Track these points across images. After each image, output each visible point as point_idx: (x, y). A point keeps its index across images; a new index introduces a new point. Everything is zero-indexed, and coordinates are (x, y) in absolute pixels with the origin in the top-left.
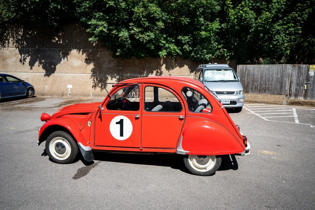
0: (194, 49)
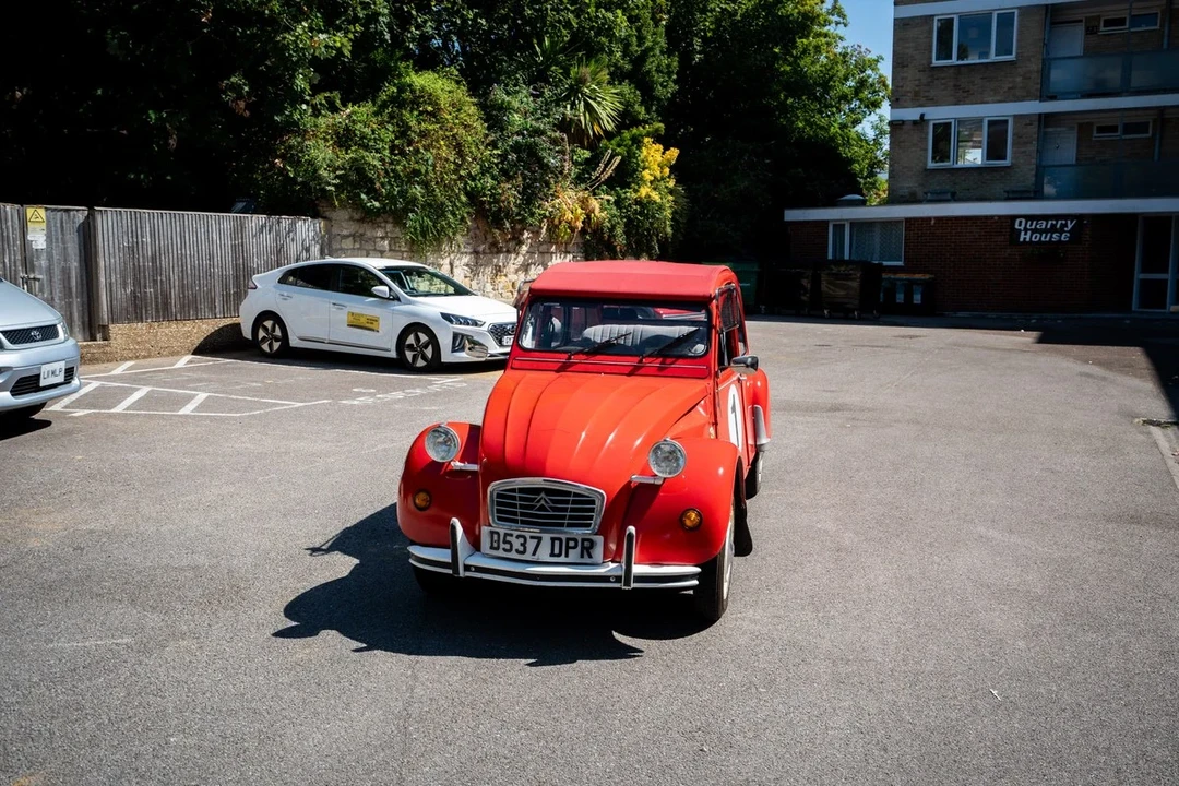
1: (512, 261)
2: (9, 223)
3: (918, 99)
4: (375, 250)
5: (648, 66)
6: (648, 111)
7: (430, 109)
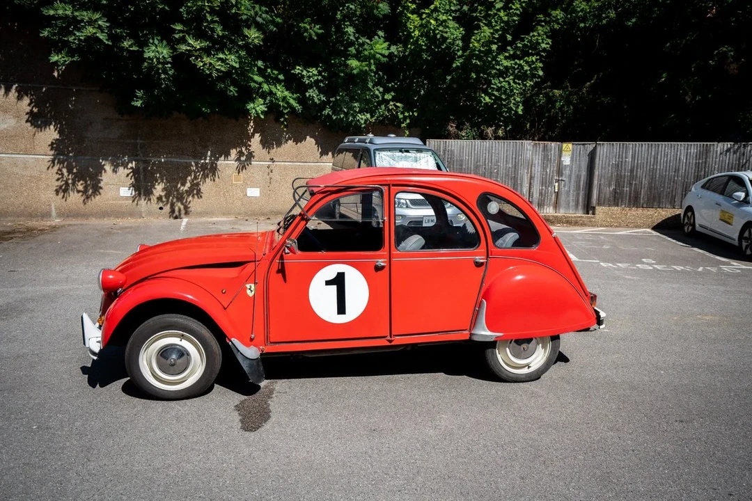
0: (331, 99)
2: (553, 152)
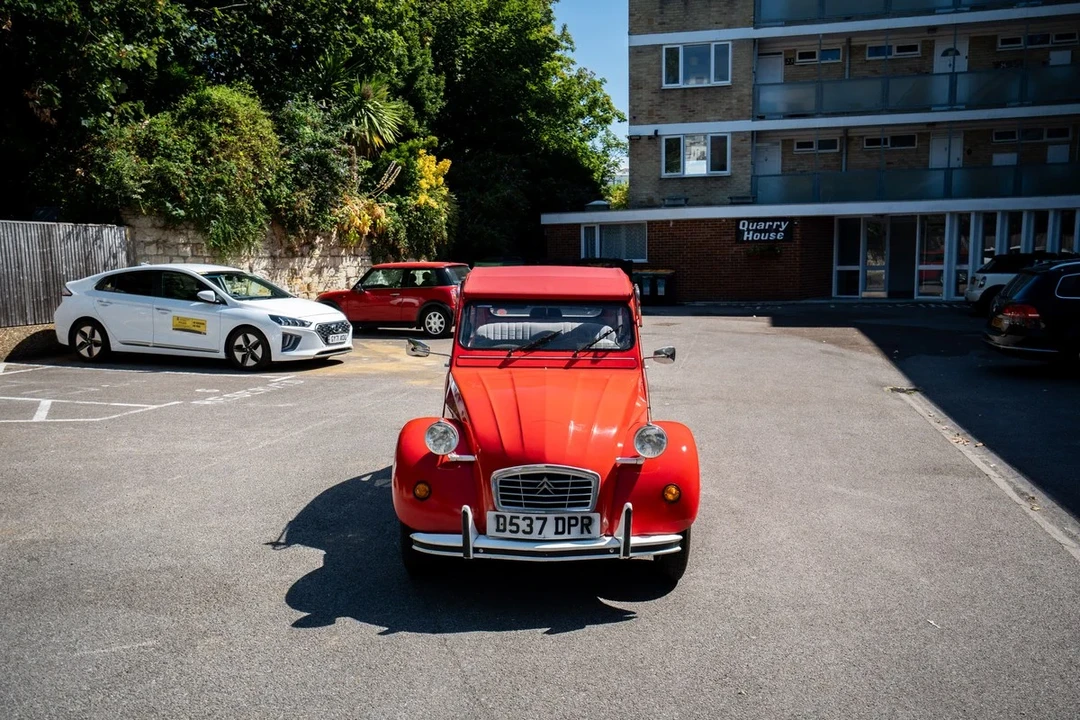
1: (306, 264)
3: (653, 117)
4: (178, 256)
5: (418, 85)
6: (420, 125)
7: (229, 121)
